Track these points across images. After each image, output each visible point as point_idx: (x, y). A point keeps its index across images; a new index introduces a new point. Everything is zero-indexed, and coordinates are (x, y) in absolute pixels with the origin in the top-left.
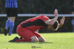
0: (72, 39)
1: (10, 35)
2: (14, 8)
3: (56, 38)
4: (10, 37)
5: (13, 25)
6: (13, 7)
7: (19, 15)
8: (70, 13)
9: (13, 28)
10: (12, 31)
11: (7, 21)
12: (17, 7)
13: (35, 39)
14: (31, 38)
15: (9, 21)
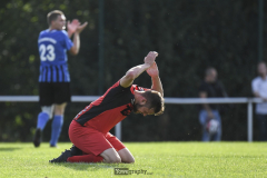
0: (200, 156)
1: (53, 145)
2: (58, 82)
3: (162, 155)
4: (52, 150)
5: (62, 121)
6: (61, 80)
7: (75, 99)
8: (197, 96)
9: (60, 130)
10: (58, 136)
11: (40, 115)
12: (68, 80)
13: (112, 157)
14: (103, 155)
15: (46, 115)
